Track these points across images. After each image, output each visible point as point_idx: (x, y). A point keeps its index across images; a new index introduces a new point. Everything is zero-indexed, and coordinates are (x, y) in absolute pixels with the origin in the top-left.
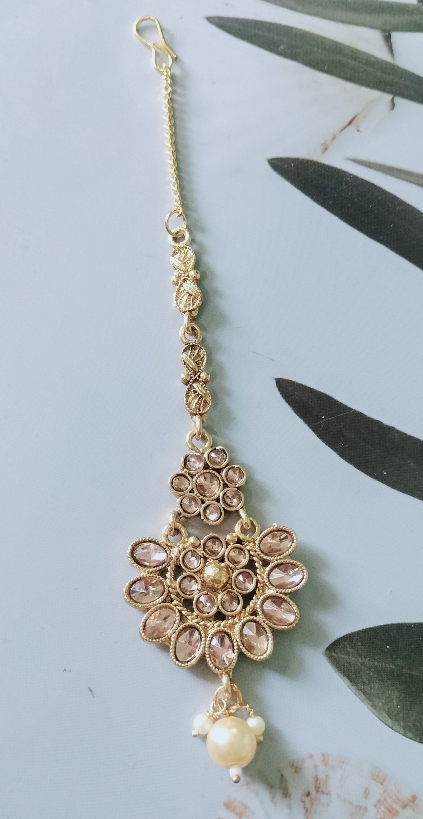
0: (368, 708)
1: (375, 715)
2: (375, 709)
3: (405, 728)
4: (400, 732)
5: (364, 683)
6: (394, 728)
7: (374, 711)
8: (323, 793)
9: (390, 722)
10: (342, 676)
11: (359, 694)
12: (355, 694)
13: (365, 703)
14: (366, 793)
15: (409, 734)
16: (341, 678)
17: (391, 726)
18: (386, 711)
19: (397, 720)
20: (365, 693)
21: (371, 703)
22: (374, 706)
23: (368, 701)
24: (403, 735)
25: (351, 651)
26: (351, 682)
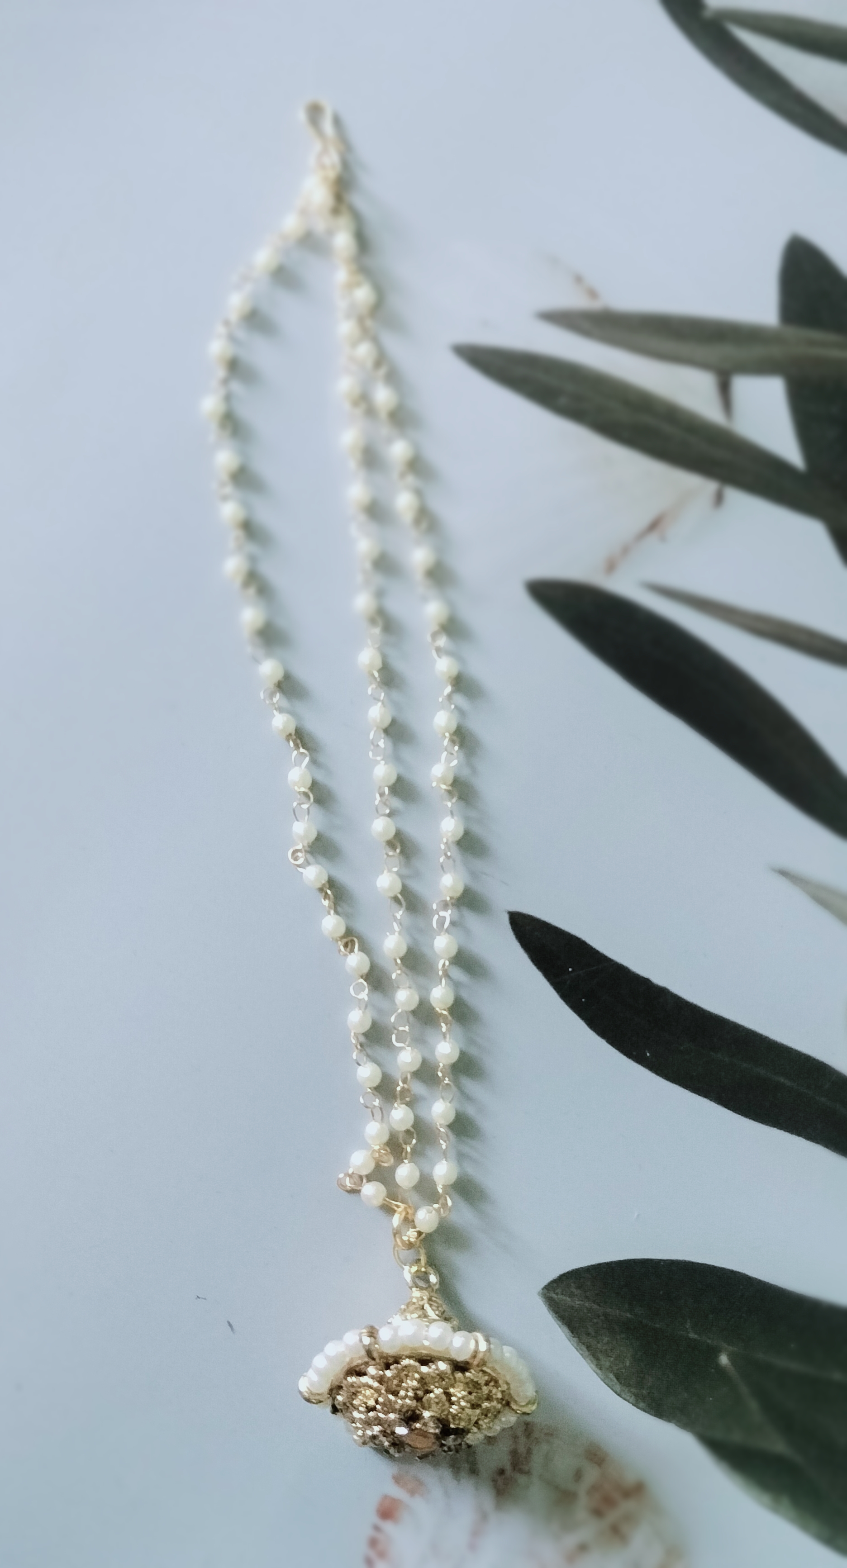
0: (591, 1368)
1: (599, 1377)
2: (600, 1369)
3: (636, 1396)
4: (631, 1401)
5: (588, 1334)
6: (623, 1396)
7: (599, 1371)
8: (521, 1471)
9: (618, 1387)
10: (560, 1323)
11: (580, 1349)
12: (576, 1348)
13: (588, 1359)
14: (578, 1475)
15: (642, 1405)
16: (560, 1327)
17: (618, 1391)
18: (614, 1373)
19: (629, 1385)
20: (589, 1348)
21: (595, 1362)
22: (600, 1366)
23: (592, 1359)
24: (633, 1405)
25: (577, 1292)
26: (572, 1332)
